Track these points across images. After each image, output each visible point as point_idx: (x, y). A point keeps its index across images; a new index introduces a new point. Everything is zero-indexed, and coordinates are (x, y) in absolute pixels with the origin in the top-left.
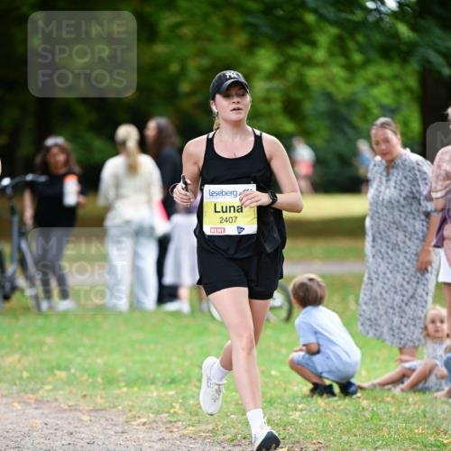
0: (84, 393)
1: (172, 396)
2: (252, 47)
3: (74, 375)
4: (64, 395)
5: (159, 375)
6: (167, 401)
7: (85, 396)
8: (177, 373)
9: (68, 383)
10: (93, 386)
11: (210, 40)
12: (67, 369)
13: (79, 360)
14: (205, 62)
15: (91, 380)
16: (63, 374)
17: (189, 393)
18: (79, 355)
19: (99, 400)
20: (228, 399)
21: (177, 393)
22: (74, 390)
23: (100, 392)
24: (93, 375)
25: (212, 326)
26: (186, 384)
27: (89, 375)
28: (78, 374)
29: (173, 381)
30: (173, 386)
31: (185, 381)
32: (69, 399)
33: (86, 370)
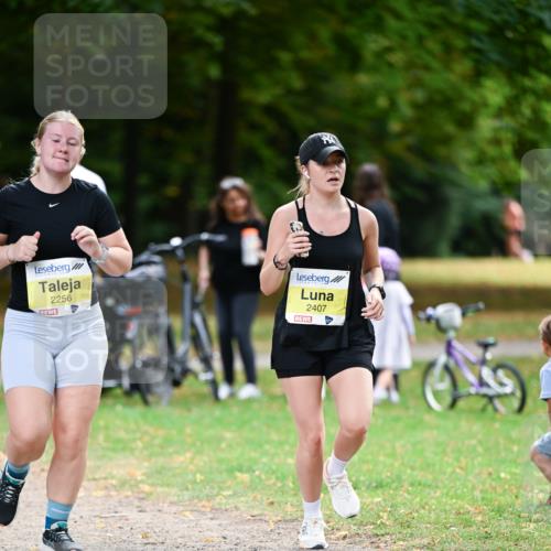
0: (271, 500)
1: (378, 504)
2: (477, 76)
3: (259, 477)
4: (247, 502)
5: (362, 478)
6: (372, 509)
7: (272, 503)
8: (385, 475)
9: (252, 487)
10: (283, 491)
11: (427, 68)
12: (250, 470)
13: (265, 460)
14: (420, 95)
15: (279, 484)
16: (246, 477)
17: (399, 499)
18: (266, 453)
19: (289, 508)
20: (448, 508)
21: (384, 500)
22: (259, 496)
23: (290, 499)
24: (283, 478)
25: (428, 418)
26: (396, 489)
27: (277, 478)
28: (263, 477)
29: (380, 486)
30: (379, 492)
31: (394, 485)
32: (253, 507)
33: (273, 472)
